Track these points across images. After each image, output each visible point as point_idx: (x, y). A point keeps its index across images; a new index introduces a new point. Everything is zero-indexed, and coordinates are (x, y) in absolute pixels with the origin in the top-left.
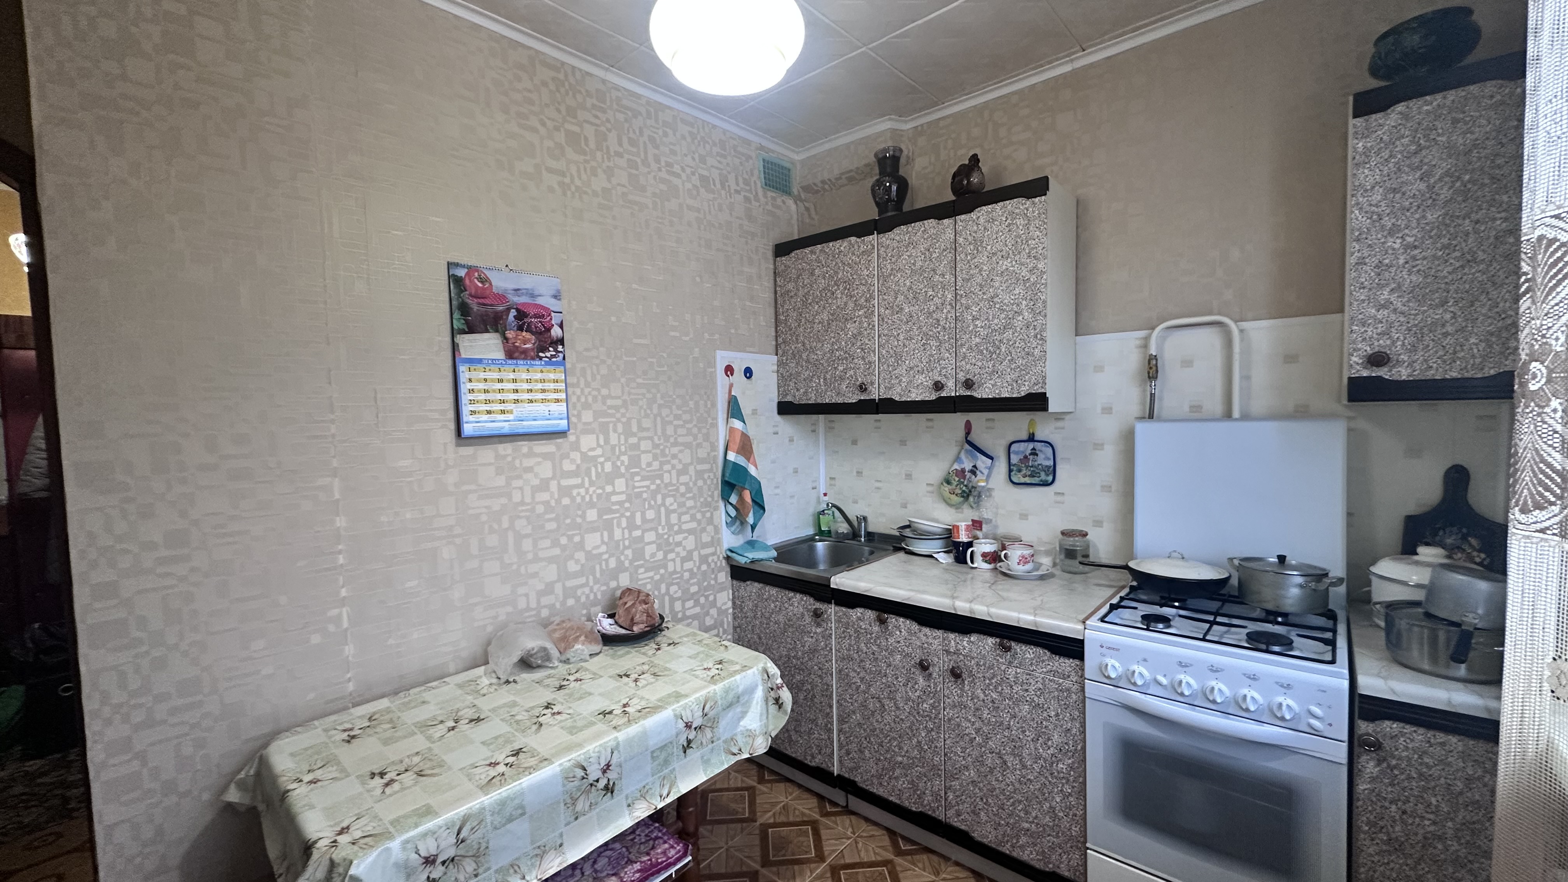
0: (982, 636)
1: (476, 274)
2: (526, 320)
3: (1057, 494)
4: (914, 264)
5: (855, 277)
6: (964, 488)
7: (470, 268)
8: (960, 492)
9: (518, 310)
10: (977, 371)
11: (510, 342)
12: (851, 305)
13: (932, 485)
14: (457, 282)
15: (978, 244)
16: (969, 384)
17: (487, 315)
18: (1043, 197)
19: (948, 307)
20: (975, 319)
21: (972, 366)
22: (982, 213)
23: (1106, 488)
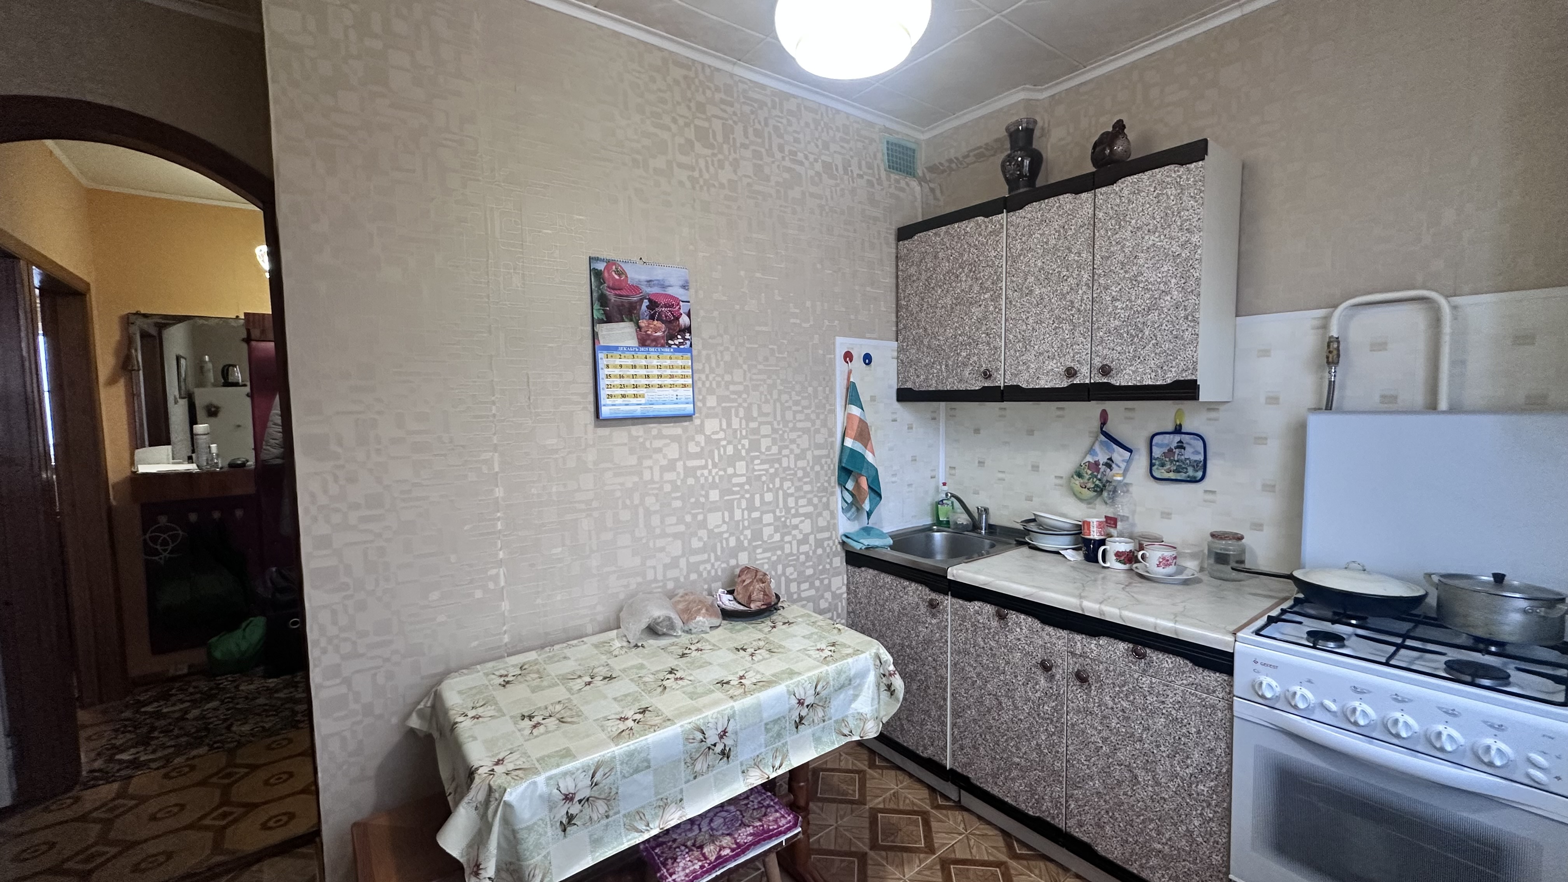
0: (1112, 640)
1: (614, 267)
2: (657, 309)
3: (1206, 491)
4: (1046, 243)
5: (981, 258)
6: (1097, 482)
7: (608, 261)
8: (1093, 486)
9: (650, 300)
10: (1116, 355)
11: (643, 330)
12: (976, 288)
13: (1062, 477)
14: (597, 275)
15: (1120, 219)
16: (1105, 370)
17: (623, 305)
18: (1200, 163)
19: (1084, 288)
20: (1114, 299)
21: (1108, 353)
22: (1126, 185)
23: (1268, 488)
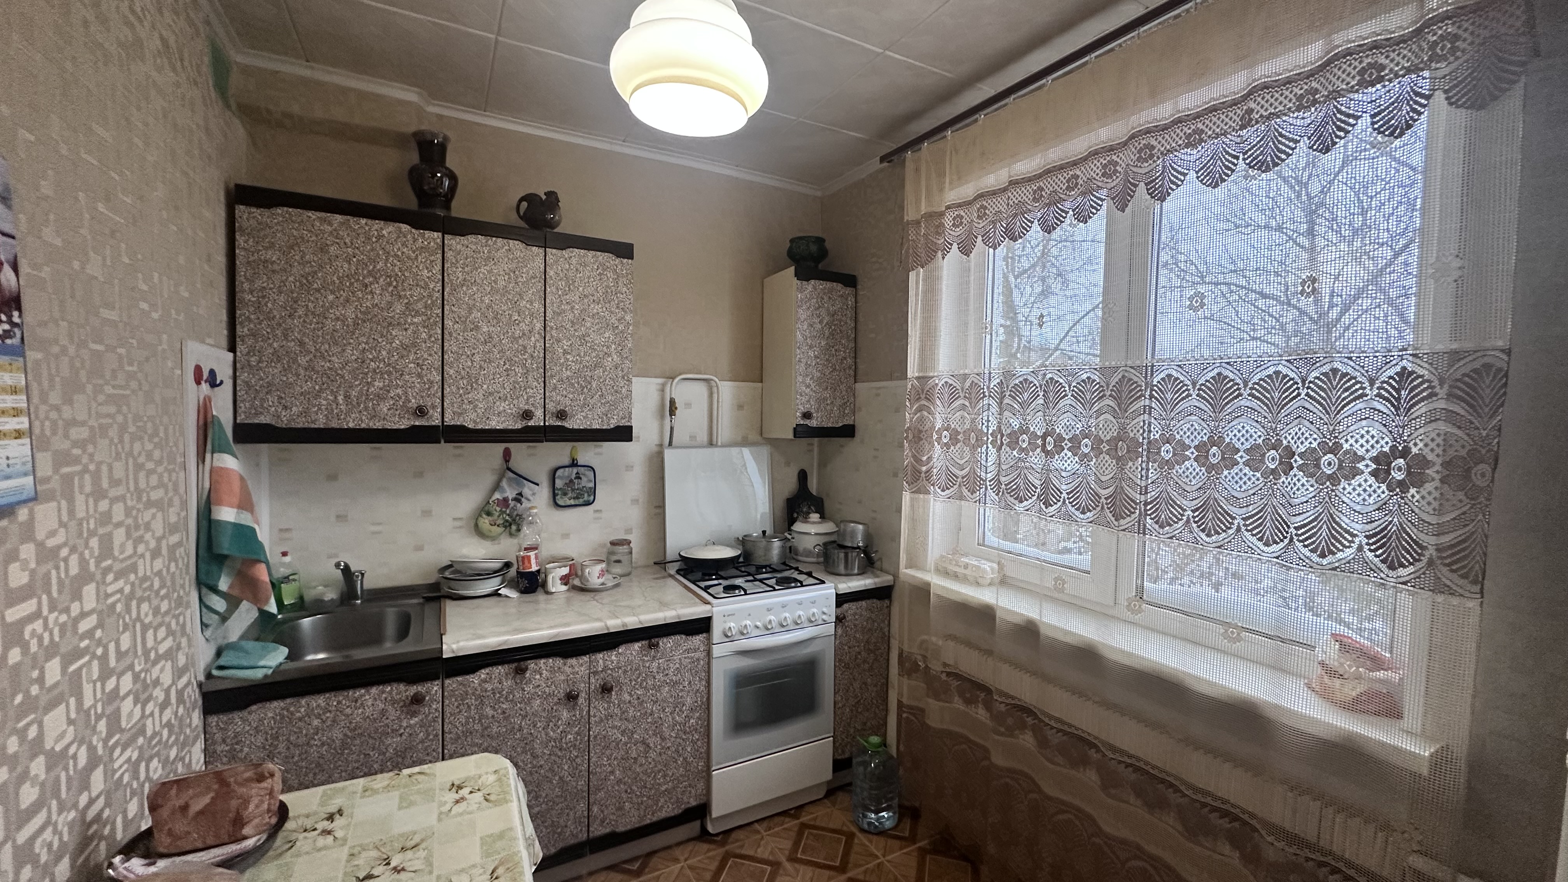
0: (629, 645)
3: (596, 511)
4: (495, 282)
6: (507, 518)
8: (502, 522)
12: (399, 308)
13: (460, 519)
15: (570, 283)
16: (561, 415)
18: (629, 261)
19: (537, 335)
20: (565, 352)
22: (572, 255)
23: (635, 501)
